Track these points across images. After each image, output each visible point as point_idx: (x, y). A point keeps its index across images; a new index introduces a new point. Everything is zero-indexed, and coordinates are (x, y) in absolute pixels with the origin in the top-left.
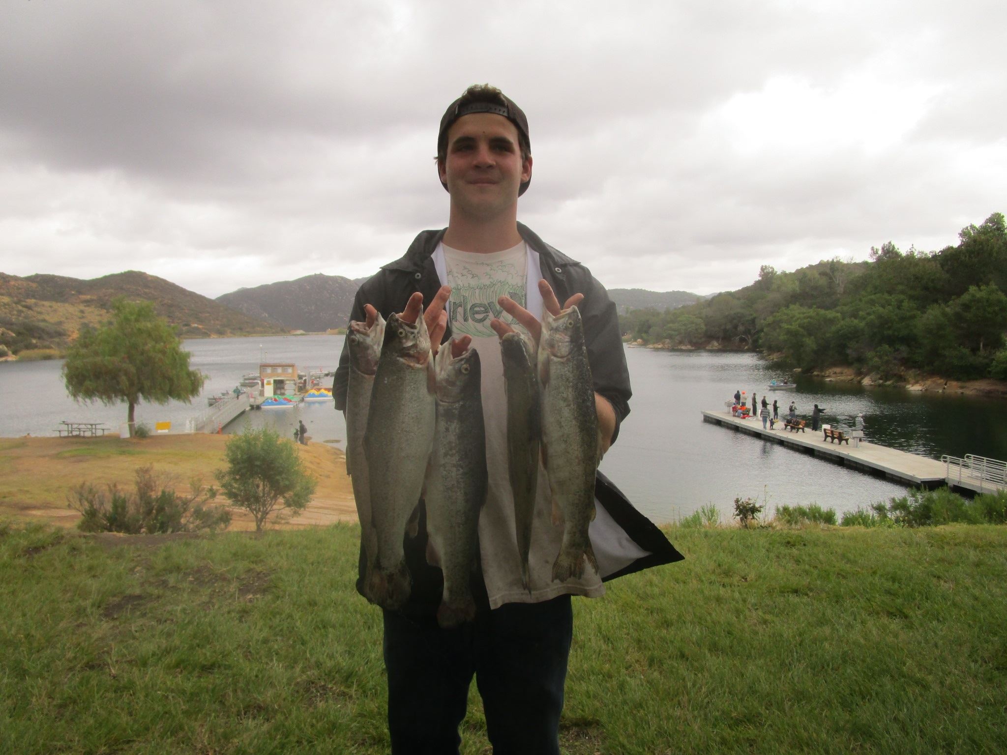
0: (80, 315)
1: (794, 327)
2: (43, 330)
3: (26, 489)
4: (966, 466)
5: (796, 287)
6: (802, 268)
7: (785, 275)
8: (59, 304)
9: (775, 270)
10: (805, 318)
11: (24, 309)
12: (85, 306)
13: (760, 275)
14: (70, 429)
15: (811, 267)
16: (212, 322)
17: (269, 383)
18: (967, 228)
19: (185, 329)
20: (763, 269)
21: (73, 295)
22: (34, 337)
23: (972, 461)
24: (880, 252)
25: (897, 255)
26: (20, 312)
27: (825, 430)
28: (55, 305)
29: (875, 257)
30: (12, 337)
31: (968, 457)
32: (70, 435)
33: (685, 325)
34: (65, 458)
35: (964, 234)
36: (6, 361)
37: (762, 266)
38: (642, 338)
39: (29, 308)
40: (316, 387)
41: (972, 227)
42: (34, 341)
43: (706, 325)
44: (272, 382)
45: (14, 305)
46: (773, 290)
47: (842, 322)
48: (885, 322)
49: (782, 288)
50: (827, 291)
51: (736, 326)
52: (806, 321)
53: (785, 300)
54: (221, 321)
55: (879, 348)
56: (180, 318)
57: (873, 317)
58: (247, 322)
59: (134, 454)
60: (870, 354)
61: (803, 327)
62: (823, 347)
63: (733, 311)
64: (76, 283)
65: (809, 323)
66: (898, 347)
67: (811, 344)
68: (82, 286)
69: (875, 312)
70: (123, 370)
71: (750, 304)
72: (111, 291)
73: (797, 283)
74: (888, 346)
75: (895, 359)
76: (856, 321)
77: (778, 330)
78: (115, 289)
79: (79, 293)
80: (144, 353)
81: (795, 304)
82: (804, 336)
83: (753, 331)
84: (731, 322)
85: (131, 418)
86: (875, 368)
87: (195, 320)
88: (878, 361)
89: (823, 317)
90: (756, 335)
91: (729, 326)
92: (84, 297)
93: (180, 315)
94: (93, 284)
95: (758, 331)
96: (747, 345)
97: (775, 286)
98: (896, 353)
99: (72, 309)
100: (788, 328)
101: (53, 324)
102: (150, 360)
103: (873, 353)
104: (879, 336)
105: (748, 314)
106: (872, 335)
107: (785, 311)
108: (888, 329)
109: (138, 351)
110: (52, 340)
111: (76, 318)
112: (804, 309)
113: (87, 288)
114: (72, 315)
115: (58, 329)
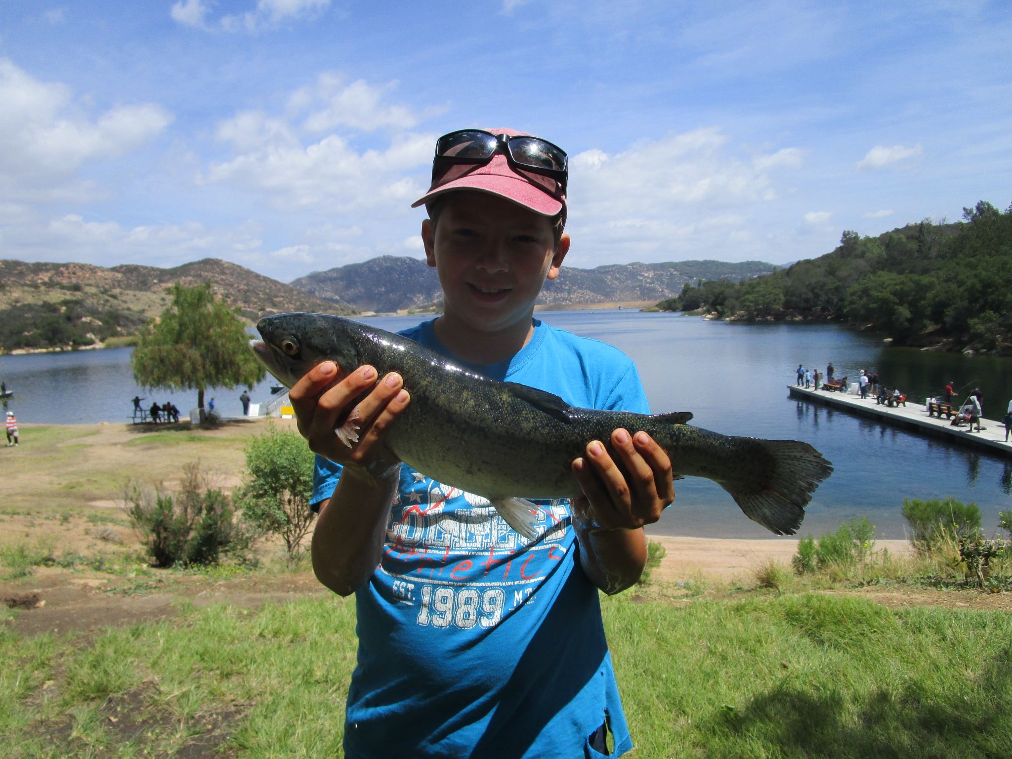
0: (162, 302)
1: (886, 294)
2: (127, 318)
3: (94, 479)
5: (878, 252)
6: (888, 233)
7: (868, 239)
8: (142, 293)
9: (859, 235)
10: (896, 284)
11: (110, 299)
12: (166, 294)
13: (842, 241)
14: (143, 416)
15: (897, 231)
16: (286, 306)
19: (261, 313)
20: (844, 235)
21: (155, 284)
22: (119, 325)
24: (974, 212)
25: (995, 213)
26: (107, 301)
27: (931, 404)
28: (139, 294)
29: (969, 217)
30: (100, 326)
32: (144, 421)
33: (763, 296)
34: (135, 446)
36: (94, 349)
37: (845, 232)
38: (716, 310)
39: (114, 297)
42: (119, 329)
43: (785, 296)
45: (101, 295)
46: (857, 256)
47: (938, 288)
48: (988, 285)
49: (868, 254)
50: (916, 254)
51: (817, 296)
52: (898, 287)
53: (871, 267)
54: (295, 305)
55: (982, 315)
56: (255, 303)
57: (974, 280)
58: (319, 305)
59: (203, 440)
60: (971, 321)
61: (895, 294)
62: (918, 315)
63: (814, 280)
64: (158, 272)
65: (902, 289)
66: (1004, 312)
67: (905, 312)
68: (163, 275)
69: (976, 276)
70: (188, 356)
71: (831, 272)
72: (190, 278)
73: (883, 248)
74: (991, 312)
75: (1000, 325)
76: (954, 286)
77: (865, 299)
78: (194, 276)
79: (161, 281)
80: (208, 338)
81: (883, 270)
82: (895, 303)
83: (836, 300)
84: (812, 291)
85: (201, 404)
86: (978, 337)
87: (270, 305)
88: (981, 328)
89: (917, 283)
90: (840, 303)
91: (810, 295)
92: (164, 285)
93: (255, 300)
94: (174, 273)
95: (842, 300)
96: (829, 315)
97: (859, 252)
98: (1001, 319)
99: (154, 297)
100: (878, 296)
101: (137, 312)
102: (215, 345)
103: (976, 320)
104: (981, 301)
105: (831, 283)
106: (973, 300)
107: (872, 278)
108: (992, 293)
109: (203, 337)
110: (135, 327)
111: (158, 305)
112: (894, 275)
113: (169, 276)
114: (154, 302)
115: (141, 317)
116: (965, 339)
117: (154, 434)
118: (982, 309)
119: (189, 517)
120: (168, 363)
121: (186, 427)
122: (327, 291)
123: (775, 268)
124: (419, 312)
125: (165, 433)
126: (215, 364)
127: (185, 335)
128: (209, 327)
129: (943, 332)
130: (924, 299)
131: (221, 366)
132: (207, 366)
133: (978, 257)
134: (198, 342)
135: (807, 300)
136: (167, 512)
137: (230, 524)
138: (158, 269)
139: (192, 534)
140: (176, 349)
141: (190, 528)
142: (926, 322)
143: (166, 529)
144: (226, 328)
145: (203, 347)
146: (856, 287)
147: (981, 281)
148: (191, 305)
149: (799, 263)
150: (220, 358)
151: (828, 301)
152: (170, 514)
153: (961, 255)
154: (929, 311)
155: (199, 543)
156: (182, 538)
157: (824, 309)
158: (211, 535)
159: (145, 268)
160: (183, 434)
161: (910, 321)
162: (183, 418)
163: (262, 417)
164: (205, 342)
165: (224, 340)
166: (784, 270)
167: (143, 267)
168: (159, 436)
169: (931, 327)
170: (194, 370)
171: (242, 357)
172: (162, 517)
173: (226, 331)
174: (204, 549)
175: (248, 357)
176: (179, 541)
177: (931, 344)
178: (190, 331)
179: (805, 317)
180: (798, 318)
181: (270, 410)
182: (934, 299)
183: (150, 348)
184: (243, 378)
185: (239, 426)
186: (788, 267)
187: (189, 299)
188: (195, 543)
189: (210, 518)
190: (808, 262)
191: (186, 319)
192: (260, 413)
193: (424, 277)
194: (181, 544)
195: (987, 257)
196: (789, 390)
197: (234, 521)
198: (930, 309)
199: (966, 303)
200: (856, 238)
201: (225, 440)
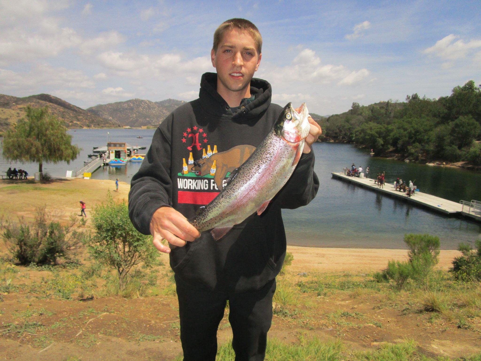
0: (17, 115)
1: (373, 132)
4: (472, 206)
5: (367, 113)
6: (371, 105)
7: (363, 106)
9: (360, 105)
10: (378, 128)
12: (20, 111)
13: (352, 107)
15: (376, 104)
16: (84, 121)
17: (112, 152)
18: (456, 87)
19: (70, 124)
20: (353, 104)
21: (14, 105)
23: (475, 203)
24: (411, 98)
28: (5, 110)
29: (408, 100)
31: (473, 201)
34: (3, 191)
35: (454, 90)
37: (353, 103)
40: (136, 155)
41: (458, 87)
43: (326, 130)
44: (114, 151)
46: (358, 115)
47: (395, 131)
48: (417, 131)
49: (363, 114)
50: (385, 116)
51: (341, 131)
52: (378, 130)
53: (365, 119)
54: (89, 120)
55: (414, 145)
56: (68, 118)
57: (412, 129)
58: (102, 121)
59: (42, 190)
60: (409, 147)
61: (377, 133)
62: (386, 142)
63: (339, 124)
64: (16, 99)
65: (380, 131)
66: (423, 144)
67: (381, 141)
68: (18, 101)
69: (412, 127)
70: (34, 145)
71: (347, 121)
72: (33, 103)
73: (370, 111)
74: (418, 144)
75: (421, 150)
76: (402, 131)
77: (362, 134)
78: (35, 102)
79: (17, 104)
80: (46, 135)
81: (370, 121)
82: (377, 137)
83: (349, 134)
84: (339, 129)
85: (41, 170)
86: (411, 154)
87: (76, 119)
88: (413, 151)
89: (387, 128)
90: (351, 136)
91: (338, 131)
92: (19, 106)
93: (68, 117)
94: (24, 100)
95: (351, 134)
96: (346, 140)
97: (359, 113)
98: (422, 147)
99: (13, 112)
100: (369, 133)
101: (3, 119)
102: (50, 139)
103: (411, 147)
104: (414, 139)
105: (347, 126)
106: (410, 138)
107: (366, 125)
108: (418, 135)
109: (43, 134)
110: (2, 127)
111: (15, 116)
112: (375, 124)
113: (21, 102)
114: (13, 115)
115: (6, 122)
116: (406, 155)
117: (15, 185)
118: (414, 142)
119: (39, 237)
120: (22, 147)
121: (32, 182)
122: (106, 114)
123: (322, 117)
124: (153, 128)
125: (20, 185)
126: (50, 149)
127: (32, 133)
128: (46, 129)
129: (396, 151)
130: (389, 136)
131: (53, 151)
132: (45, 150)
133: (412, 118)
134: (40, 137)
135: (336, 133)
136: (26, 234)
137: (63, 241)
138: (15, 97)
139: (41, 246)
140: (27, 141)
141: (40, 243)
142: (389, 146)
143: (25, 244)
144: (56, 131)
145: (43, 140)
146: (358, 128)
147: (414, 129)
148: (36, 117)
149: (332, 116)
150: (52, 146)
151: (345, 134)
152: (28, 236)
153: (405, 117)
154: (391, 141)
155: (45, 253)
156: (35, 249)
157: (343, 138)
158: (53, 248)
159: (8, 96)
160: (31, 186)
161: (383, 145)
162: (30, 177)
163: (73, 178)
164: (44, 138)
165: (54, 137)
166: (325, 119)
167: (7, 96)
168: (17, 186)
169: (391, 149)
170: (37, 152)
171: (64, 146)
172: (23, 238)
173: (56, 133)
174: (48, 256)
175: (67, 146)
176: (33, 251)
177: (391, 156)
178: (36, 131)
179: (335, 141)
180: (332, 141)
181: (77, 174)
182: (393, 136)
183: (12, 139)
184: (64, 157)
185: (61, 182)
186: (328, 117)
187: (36, 115)
188: (43, 252)
189: (52, 238)
190: (337, 115)
191: (33, 125)
192: (73, 176)
193: (155, 111)
194: (35, 253)
195: (416, 119)
196: (332, 175)
197: (66, 239)
198: (391, 140)
199: (407, 139)
200: (358, 106)
201: (55, 190)
